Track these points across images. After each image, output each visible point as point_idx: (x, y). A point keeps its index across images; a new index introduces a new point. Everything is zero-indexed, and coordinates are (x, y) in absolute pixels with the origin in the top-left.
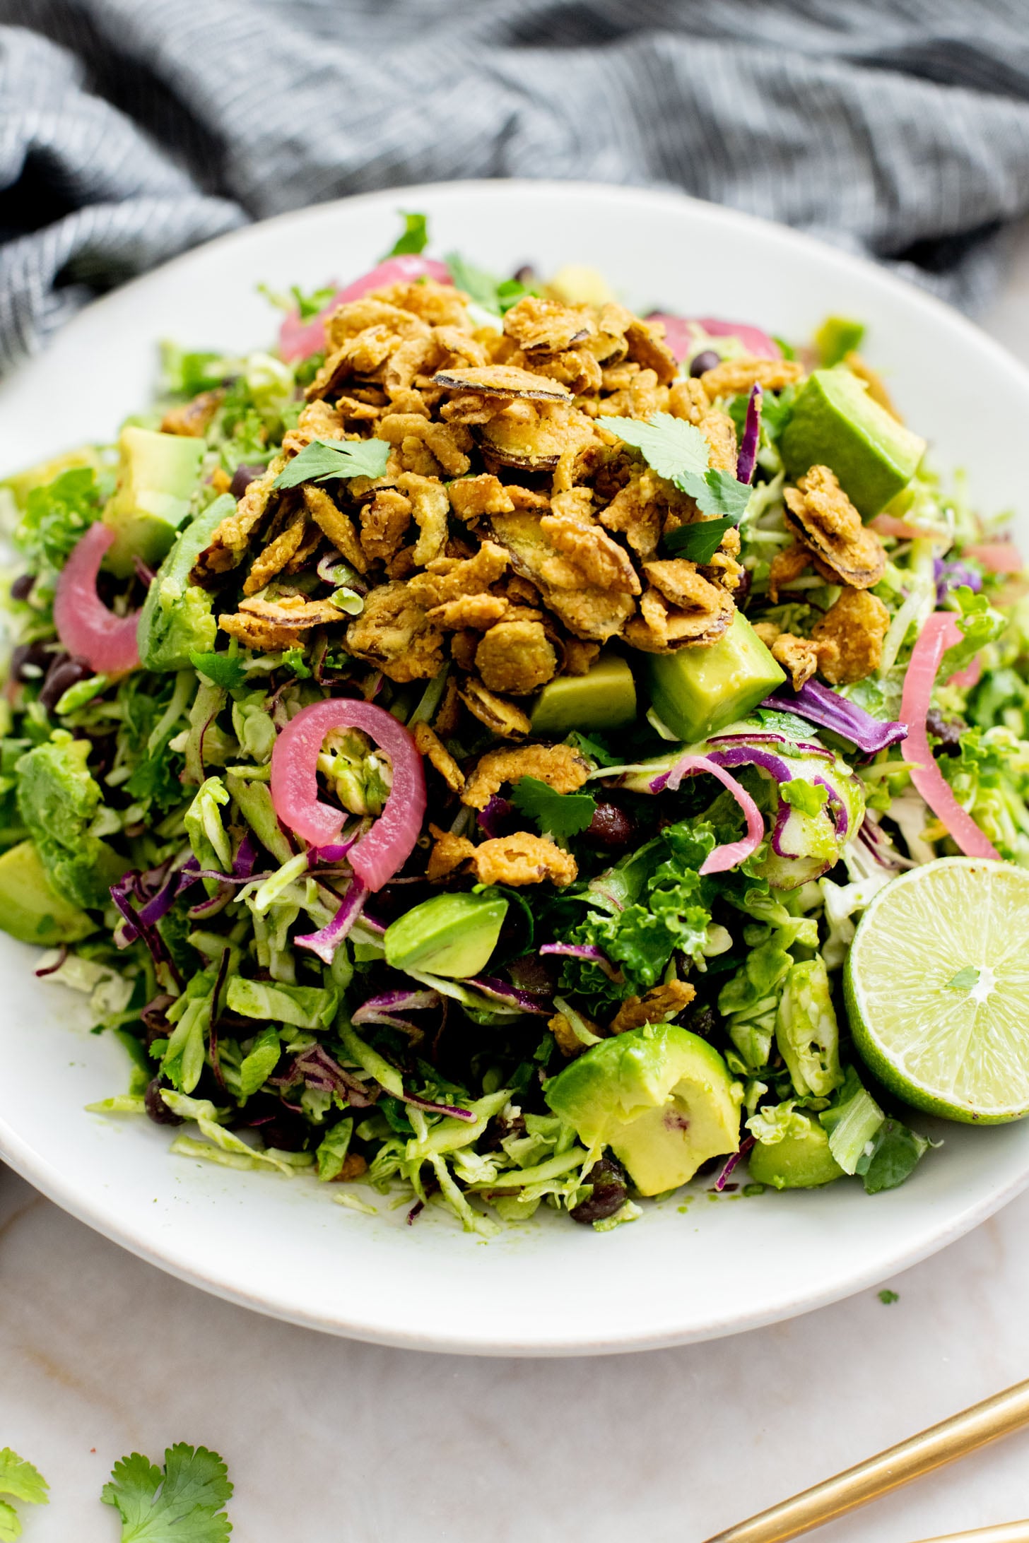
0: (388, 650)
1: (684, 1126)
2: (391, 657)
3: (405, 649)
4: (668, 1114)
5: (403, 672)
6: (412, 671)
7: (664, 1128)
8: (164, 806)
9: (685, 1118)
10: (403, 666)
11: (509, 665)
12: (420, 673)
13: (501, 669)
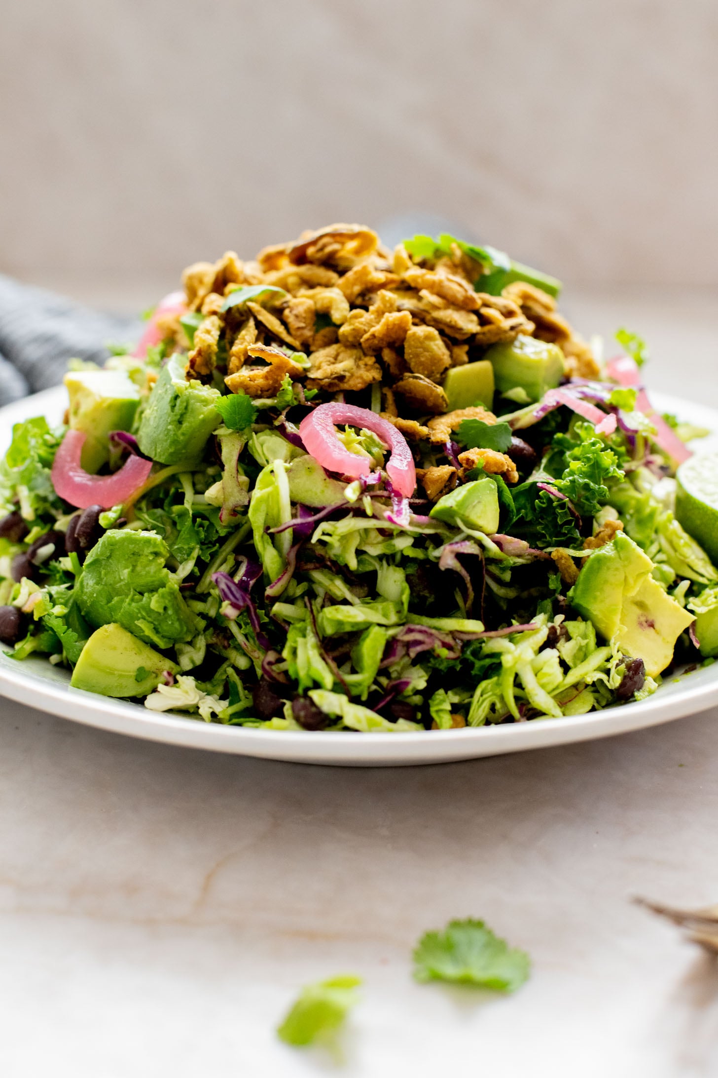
0: (344, 371)
1: (652, 625)
2: (347, 374)
3: (355, 367)
4: (639, 618)
5: (360, 380)
6: (365, 377)
7: (640, 630)
8: (206, 558)
9: (650, 618)
10: (357, 378)
11: (427, 354)
12: (371, 378)
13: (422, 357)
